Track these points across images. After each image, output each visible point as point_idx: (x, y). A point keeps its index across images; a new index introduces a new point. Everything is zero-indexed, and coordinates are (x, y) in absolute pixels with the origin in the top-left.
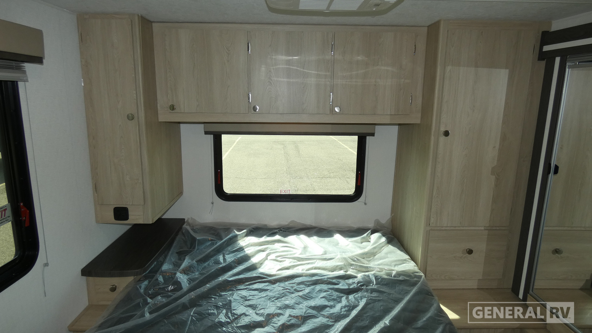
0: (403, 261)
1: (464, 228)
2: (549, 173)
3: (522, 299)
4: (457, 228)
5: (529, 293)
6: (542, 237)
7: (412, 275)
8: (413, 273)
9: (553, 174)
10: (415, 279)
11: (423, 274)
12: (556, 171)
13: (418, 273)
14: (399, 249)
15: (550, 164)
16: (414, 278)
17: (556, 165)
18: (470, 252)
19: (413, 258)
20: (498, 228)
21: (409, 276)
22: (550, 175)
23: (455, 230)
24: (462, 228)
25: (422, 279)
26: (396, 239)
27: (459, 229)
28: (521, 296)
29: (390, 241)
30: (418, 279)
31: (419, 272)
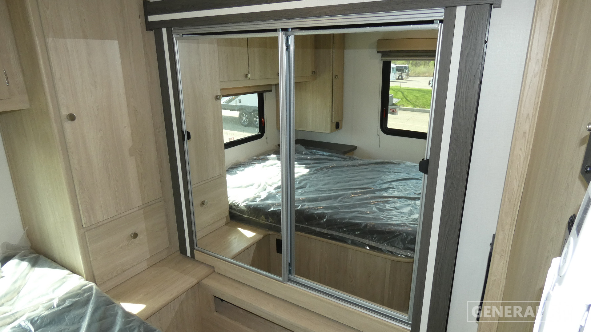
0: (63, 280)
1: (123, 214)
2: (184, 140)
3: (190, 256)
4: (114, 218)
5: (194, 249)
6: (192, 194)
7: (80, 291)
8: (80, 289)
9: (187, 140)
10: (86, 295)
11: (92, 284)
12: (189, 138)
13: (86, 285)
14: (51, 267)
15: (183, 132)
16: (84, 293)
17: (187, 131)
18: (135, 236)
19: (74, 271)
20: (153, 202)
21: (77, 295)
22: (185, 141)
23: (113, 221)
24: (120, 216)
25: (94, 291)
26: (42, 257)
27: (117, 217)
28: (189, 254)
29: (35, 263)
30: (88, 293)
31: (88, 284)
